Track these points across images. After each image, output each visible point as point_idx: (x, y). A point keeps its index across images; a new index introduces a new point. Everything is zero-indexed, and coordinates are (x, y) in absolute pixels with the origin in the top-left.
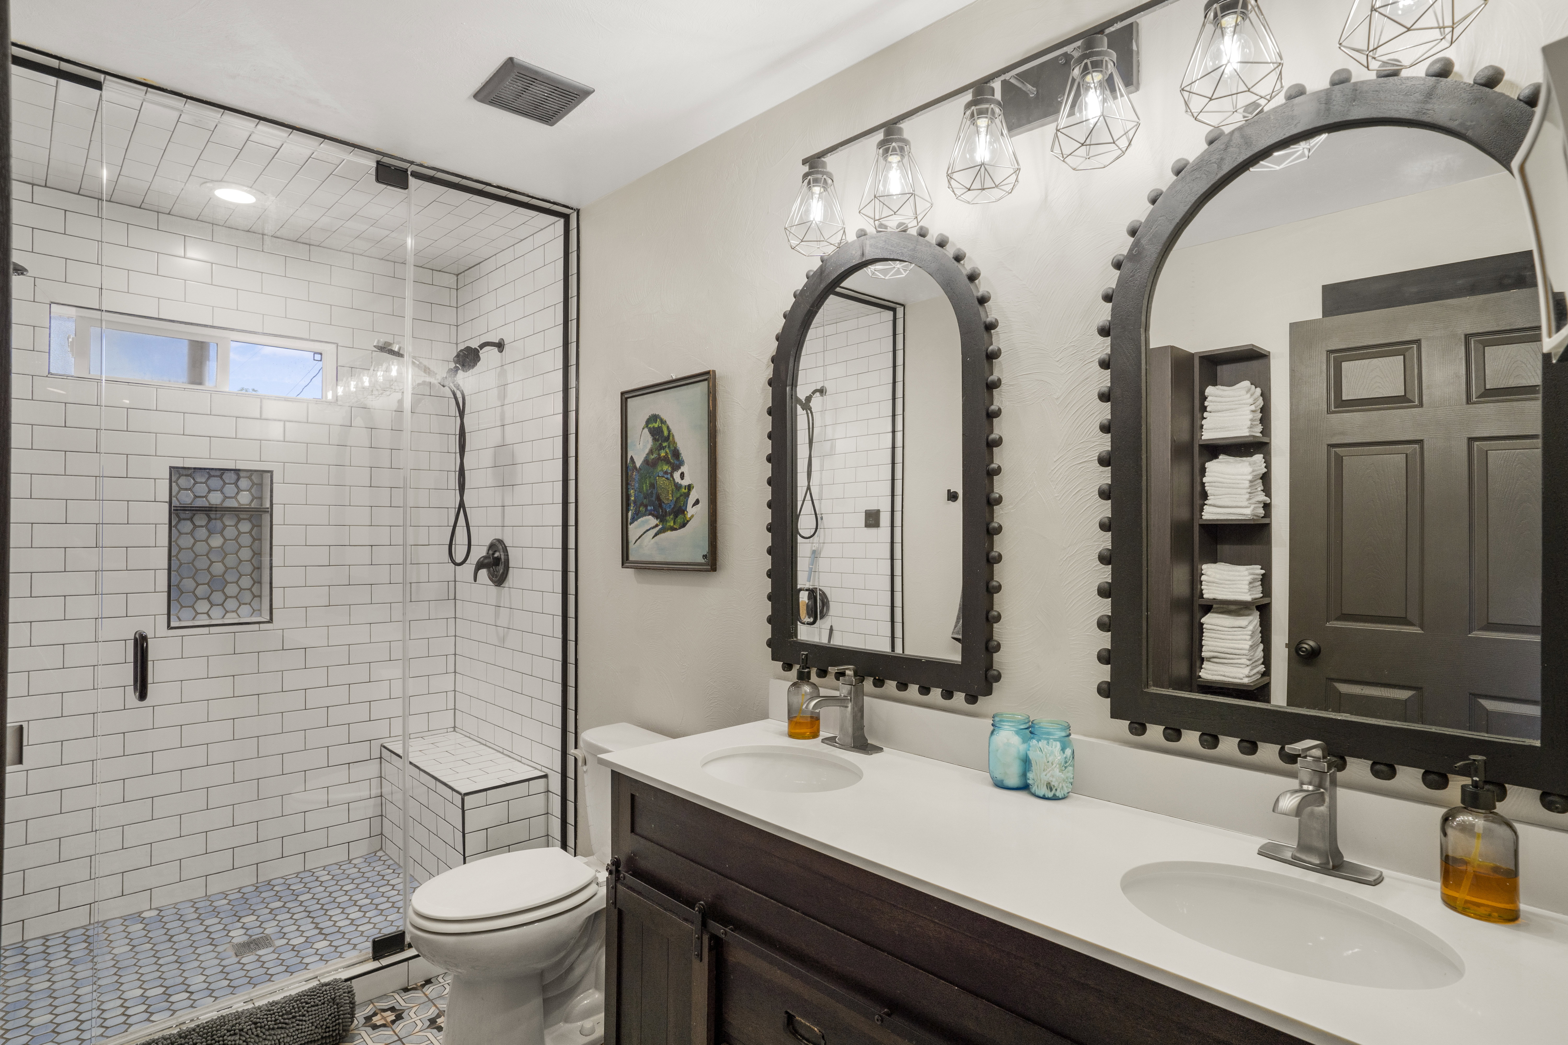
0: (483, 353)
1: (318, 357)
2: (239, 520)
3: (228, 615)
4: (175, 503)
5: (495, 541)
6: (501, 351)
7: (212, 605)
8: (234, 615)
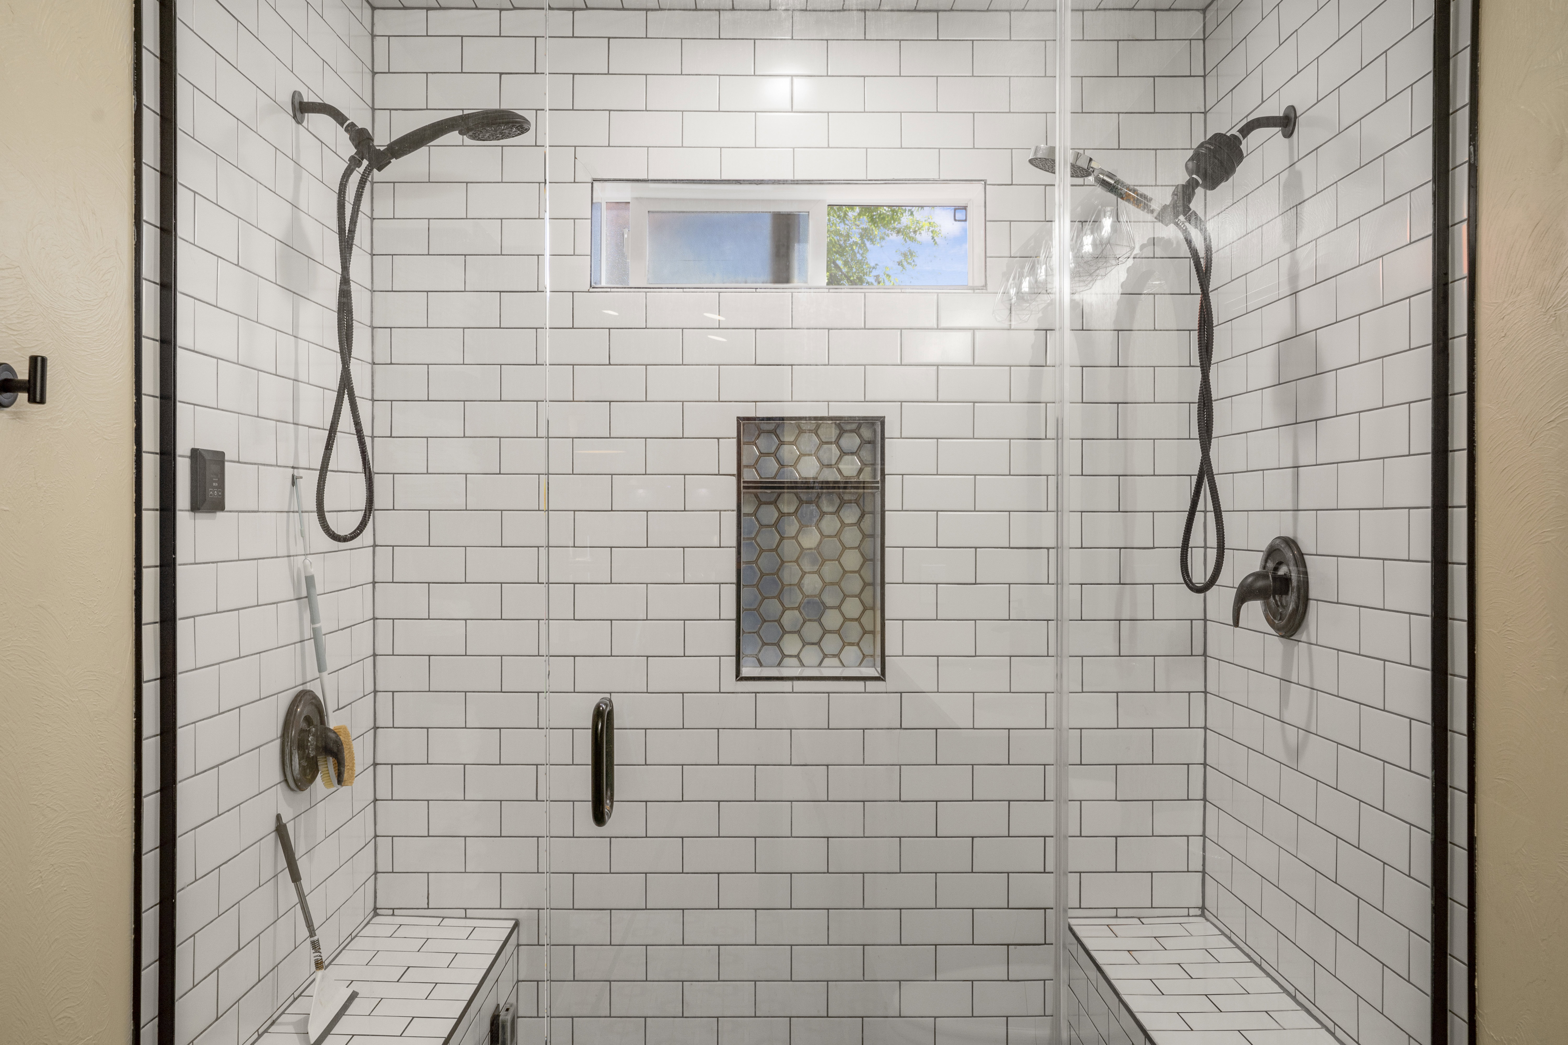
0: (1248, 144)
1: (960, 215)
2: (843, 503)
3: (827, 661)
4: (750, 475)
5: (1278, 541)
6: (1288, 135)
7: (805, 644)
8: (835, 661)
